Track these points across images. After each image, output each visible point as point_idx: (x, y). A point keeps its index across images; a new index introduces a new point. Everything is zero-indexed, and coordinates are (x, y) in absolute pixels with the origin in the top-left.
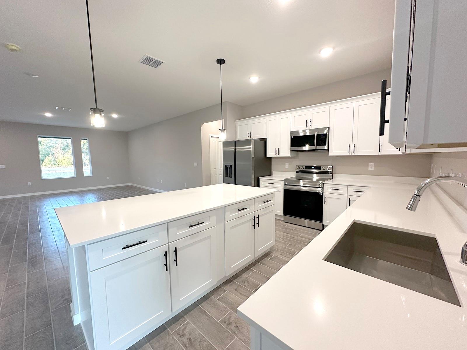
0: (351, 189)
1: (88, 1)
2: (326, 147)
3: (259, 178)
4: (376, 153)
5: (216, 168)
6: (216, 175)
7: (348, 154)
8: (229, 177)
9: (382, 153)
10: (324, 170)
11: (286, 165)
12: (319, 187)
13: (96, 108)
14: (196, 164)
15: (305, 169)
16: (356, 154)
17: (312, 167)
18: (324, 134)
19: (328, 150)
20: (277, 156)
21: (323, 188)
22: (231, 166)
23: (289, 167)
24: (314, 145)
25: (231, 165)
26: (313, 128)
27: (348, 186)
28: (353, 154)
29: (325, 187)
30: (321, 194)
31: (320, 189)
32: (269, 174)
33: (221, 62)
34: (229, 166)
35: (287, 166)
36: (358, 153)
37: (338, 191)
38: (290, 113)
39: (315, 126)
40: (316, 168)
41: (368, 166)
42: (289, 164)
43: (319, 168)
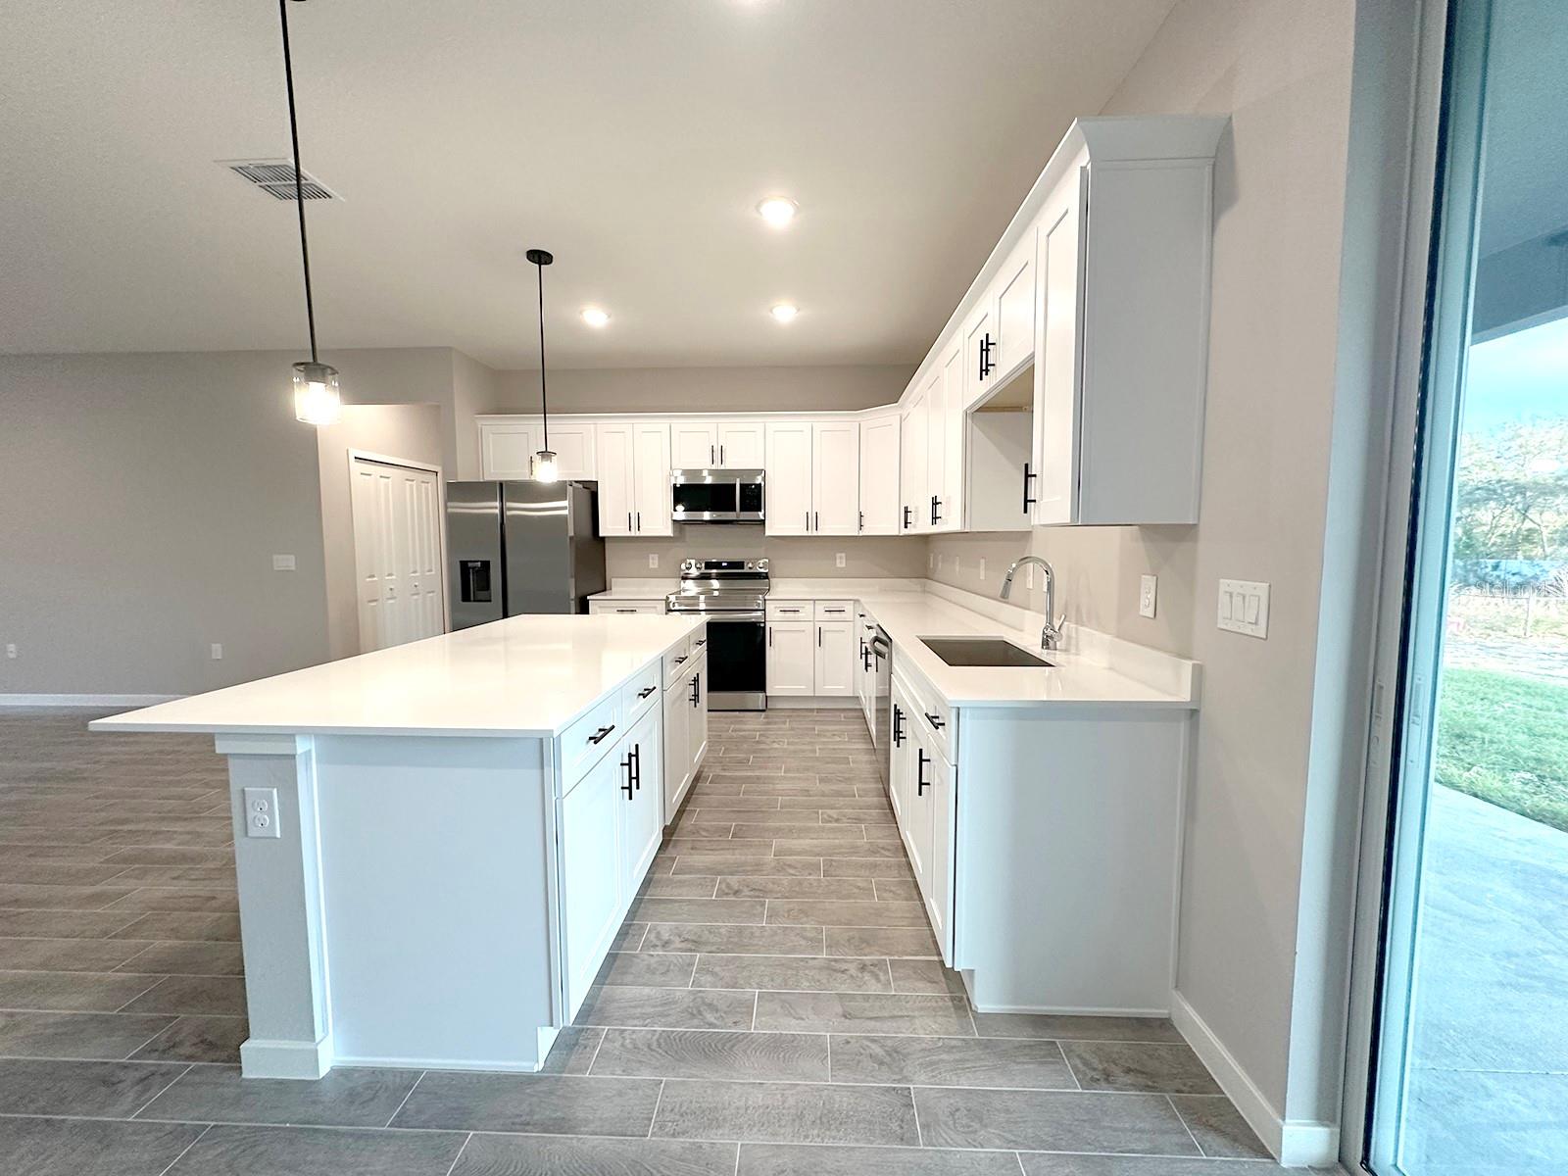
0: (821, 607)
1: (286, 2)
2: (761, 514)
3: (588, 597)
4: (855, 533)
5: (373, 576)
6: (376, 600)
7: (805, 533)
8: (474, 601)
9: (865, 532)
10: (752, 571)
11: (651, 561)
12: (756, 607)
13: (311, 361)
14: (286, 562)
15: (706, 568)
16: (819, 533)
17: (724, 564)
18: (756, 485)
19: (763, 522)
20: (634, 533)
21: (764, 610)
22: (486, 565)
23: (659, 565)
24: (733, 509)
25: (488, 562)
26: (727, 468)
27: (815, 600)
28: (815, 533)
29: (770, 606)
30: (762, 625)
31: (759, 614)
32: (601, 588)
33: (540, 257)
34: (479, 563)
35: (654, 562)
36: (826, 529)
37: (797, 614)
38: (668, 421)
39: (732, 462)
40: (732, 565)
41: (835, 559)
42: (659, 558)
43: (740, 565)
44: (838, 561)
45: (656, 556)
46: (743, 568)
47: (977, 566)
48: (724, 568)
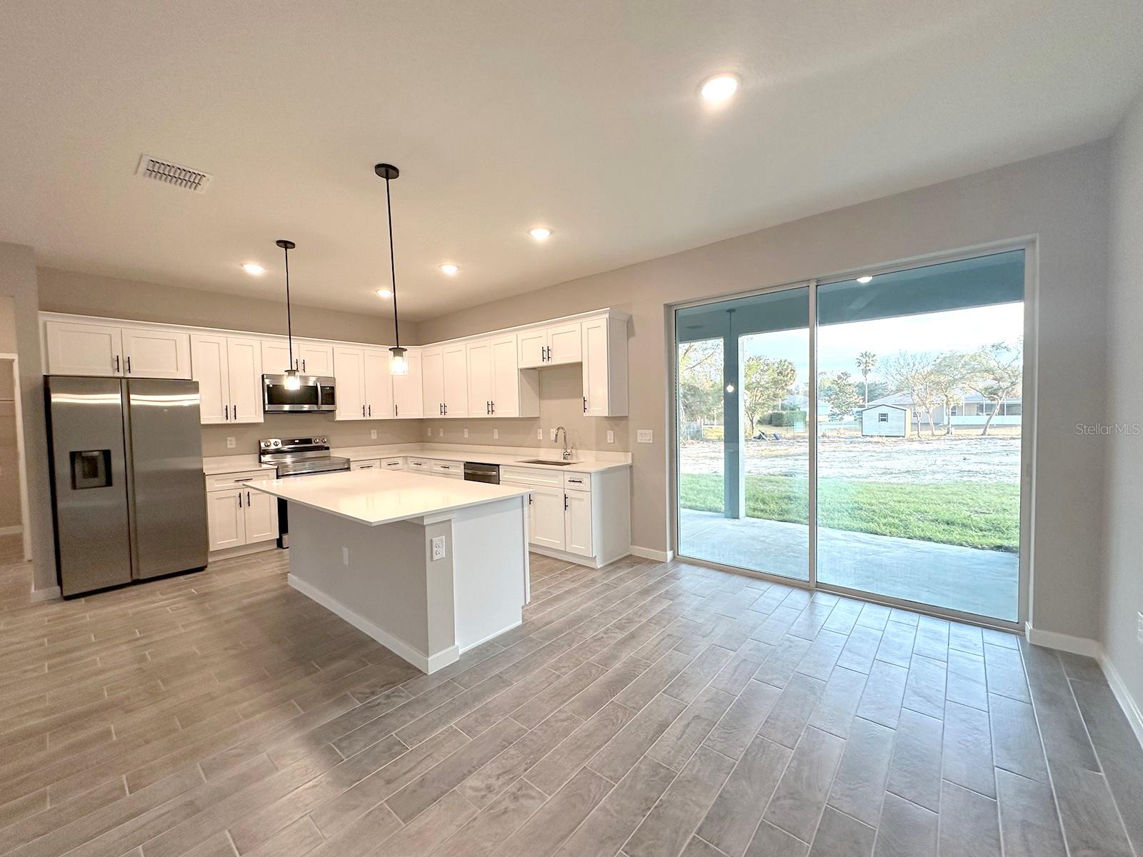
2: (333, 406)
7: (362, 418)
9: (399, 417)
10: (317, 445)
11: (228, 442)
15: (284, 445)
16: (372, 418)
17: (297, 441)
18: (330, 387)
19: (334, 412)
20: (231, 421)
22: (107, 454)
23: (237, 446)
24: (316, 403)
27: (380, 459)
28: (369, 418)
34: (97, 453)
35: (231, 443)
36: (375, 416)
38: (259, 338)
40: (302, 441)
41: (370, 434)
42: (236, 440)
43: (309, 441)
44: (372, 435)
45: (233, 439)
46: (312, 443)
47: (463, 432)
48: (297, 444)
